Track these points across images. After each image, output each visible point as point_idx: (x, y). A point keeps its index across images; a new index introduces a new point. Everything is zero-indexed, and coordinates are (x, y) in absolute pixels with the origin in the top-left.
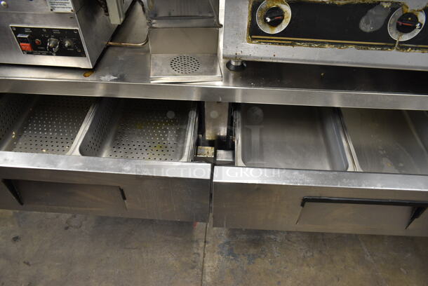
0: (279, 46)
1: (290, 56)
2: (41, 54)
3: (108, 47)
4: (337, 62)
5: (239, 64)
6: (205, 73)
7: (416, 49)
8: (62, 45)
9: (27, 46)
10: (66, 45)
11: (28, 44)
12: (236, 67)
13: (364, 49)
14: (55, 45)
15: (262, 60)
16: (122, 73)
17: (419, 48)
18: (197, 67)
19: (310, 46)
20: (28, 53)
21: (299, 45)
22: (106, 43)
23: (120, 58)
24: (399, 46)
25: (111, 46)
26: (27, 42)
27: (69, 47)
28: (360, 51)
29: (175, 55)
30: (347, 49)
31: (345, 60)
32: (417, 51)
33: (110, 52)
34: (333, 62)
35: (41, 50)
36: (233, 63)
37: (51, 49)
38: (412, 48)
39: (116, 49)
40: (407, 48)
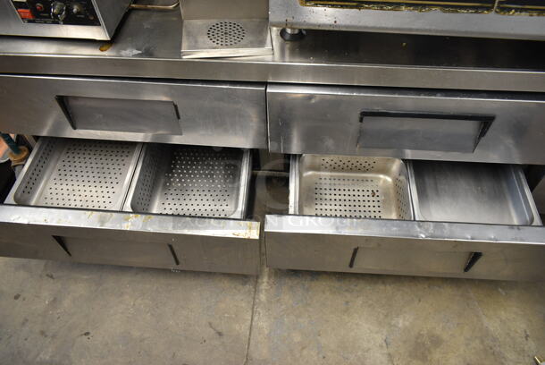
0: (341, 10)
1: (355, 23)
2: (45, 23)
3: (131, 10)
4: (417, 30)
5: (296, 32)
6: (252, 45)
7: (521, 10)
8: (69, 10)
9: (27, 12)
10: (75, 10)
11: (28, 11)
12: (293, 36)
13: (453, 12)
14: (61, 11)
15: (320, 28)
16: (147, 45)
17: (526, 10)
18: (240, 37)
19: (382, 9)
20: (30, 21)
21: (367, 8)
22: (128, 5)
23: (146, 26)
24: (498, 7)
25: (133, 9)
26: (26, 8)
27: (78, 13)
28: (447, 15)
29: (214, 22)
30: (431, 13)
31: (427, 27)
32: (523, 13)
33: (134, 17)
34: (411, 30)
35: (45, 17)
36: (289, 31)
37: (55, 16)
38: (516, 10)
39: (141, 13)
40: (510, 9)
